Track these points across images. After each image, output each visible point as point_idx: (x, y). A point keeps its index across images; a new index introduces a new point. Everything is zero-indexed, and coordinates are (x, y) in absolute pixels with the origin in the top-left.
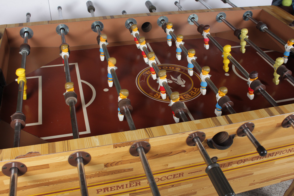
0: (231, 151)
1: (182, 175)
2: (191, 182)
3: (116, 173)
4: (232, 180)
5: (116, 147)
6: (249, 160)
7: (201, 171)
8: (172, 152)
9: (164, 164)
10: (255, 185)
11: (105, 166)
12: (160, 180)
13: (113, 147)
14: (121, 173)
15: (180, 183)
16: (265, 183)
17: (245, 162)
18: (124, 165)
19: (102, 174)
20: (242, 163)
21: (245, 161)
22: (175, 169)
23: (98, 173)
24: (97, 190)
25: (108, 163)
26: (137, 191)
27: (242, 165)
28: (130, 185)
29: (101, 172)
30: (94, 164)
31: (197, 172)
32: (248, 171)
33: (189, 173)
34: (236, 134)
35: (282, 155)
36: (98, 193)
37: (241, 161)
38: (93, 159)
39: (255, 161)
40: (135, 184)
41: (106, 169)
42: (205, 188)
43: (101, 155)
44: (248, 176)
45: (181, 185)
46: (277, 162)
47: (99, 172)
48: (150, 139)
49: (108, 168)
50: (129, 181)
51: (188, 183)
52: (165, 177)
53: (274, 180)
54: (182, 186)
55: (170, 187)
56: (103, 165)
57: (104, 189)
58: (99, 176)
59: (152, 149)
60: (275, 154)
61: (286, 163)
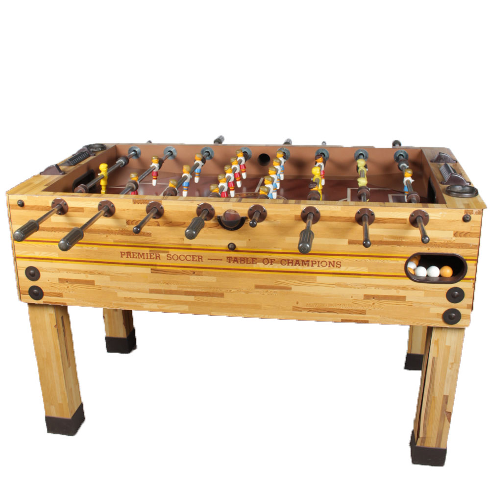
0: (250, 240)
1: (201, 259)
2: (214, 275)
4: (266, 290)
5: (135, 203)
6: (277, 263)
7: (221, 260)
8: (185, 223)
9: (180, 237)
10: (301, 311)
11: (127, 222)
12: (179, 259)
13: (132, 202)
15: (201, 272)
16: (316, 313)
17: (274, 264)
19: (125, 232)
20: (269, 264)
21: (272, 261)
22: (192, 247)
23: (121, 229)
24: (121, 252)
25: (129, 220)
26: (158, 268)
27: (269, 267)
28: (151, 256)
29: (124, 229)
30: (117, 218)
31: (218, 260)
32: (283, 280)
33: (209, 259)
34: (248, 217)
35: (321, 269)
36: (122, 257)
37: (266, 260)
38: (117, 212)
39: (286, 266)
40: (154, 256)
41: (127, 226)
42: (233, 291)
43: (123, 208)
44: (286, 291)
45: (202, 275)
46: (320, 278)
48: (163, 201)
49: (130, 226)
50: (148, 249)
51: (209, 275)
52: (184, 256)
53: (328, 312)
54: (204, 277)
55: (192, 273)
56: (125, 221)
57: (127, 253)
58: (122, 235)
59: (165, 214)
60: (310, 263)
61: (334, 286)
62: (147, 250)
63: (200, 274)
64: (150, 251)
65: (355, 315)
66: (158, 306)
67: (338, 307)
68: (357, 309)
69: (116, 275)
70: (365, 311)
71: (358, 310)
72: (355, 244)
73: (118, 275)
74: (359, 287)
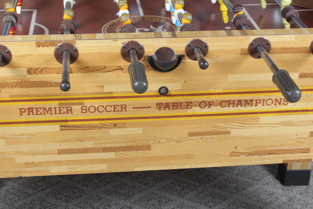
0: (185, 81)
1: (125, 108)
2: (140, 125)
3: (41, 85)
4: (200, 137)
5: (39, 46)
6: (217, 105)
7: (150, 107)
8: (105, 67)
9: (99, 84)
10: (239, 156)
11: (28, 72)
12: (97, 111)
13: (35, 45)
14: (47, 87)
15: (124, 124)
16: (256, 156)
17: (212, 107)
18: (50, 75)
19: (25, 84)
20: (207, 107)
21: (210, 104)
22: (114, 95)
23: (20, 81)
24: (20, 109)
25: (31, 68)
26: (69, 123)
27: (206, 111)
28: (60, 110)
29: (24, 80)
30: (14, 67)
31: (145, 108)
32: (221, 125)
33: (134, 108)
34: (185, 54)
35: (266, 108)
36: (21, 115)
37: (204, 104)
38: (14, 59)
39: (226, 108)
40: (65, 110)
41: (29, 76)
42: (162, 141)
43: (23, 54)
44: (223, 136)
45: (126, 127)
46: (263, 118)
47: (22, 80)
48: (77, 41)
49: (32, 76)
50: (57, 102)
51: (134, 126)
52: (103, 106)
53: (269, 154)
54: (128, 129)
55: (112, 126)
56: (25, 70)
57: (28, 109)
58: (21, 87)
59: (80, 57)
60: (254, 102)
61: (278, 125)
62: (55, 104)
63: (123, 126)
64: (59, 104)
65: (298, 155)
66: (68, 168)
67: (280, 148)
68: (301, 147)
69: (14, 137)
70: (309, 149)
71: (302, 149)
72: (306, 77)
73: (17, 137)
74: (305, 124)
